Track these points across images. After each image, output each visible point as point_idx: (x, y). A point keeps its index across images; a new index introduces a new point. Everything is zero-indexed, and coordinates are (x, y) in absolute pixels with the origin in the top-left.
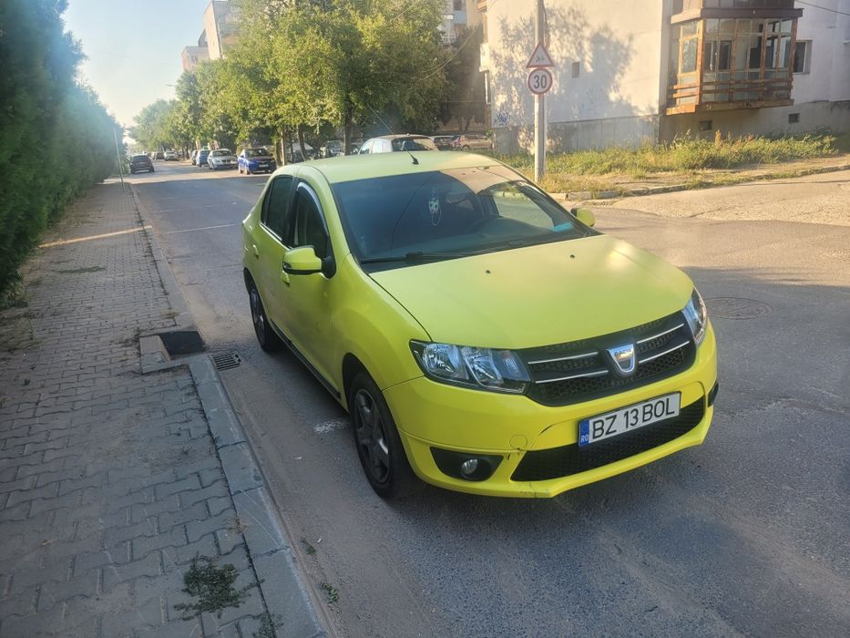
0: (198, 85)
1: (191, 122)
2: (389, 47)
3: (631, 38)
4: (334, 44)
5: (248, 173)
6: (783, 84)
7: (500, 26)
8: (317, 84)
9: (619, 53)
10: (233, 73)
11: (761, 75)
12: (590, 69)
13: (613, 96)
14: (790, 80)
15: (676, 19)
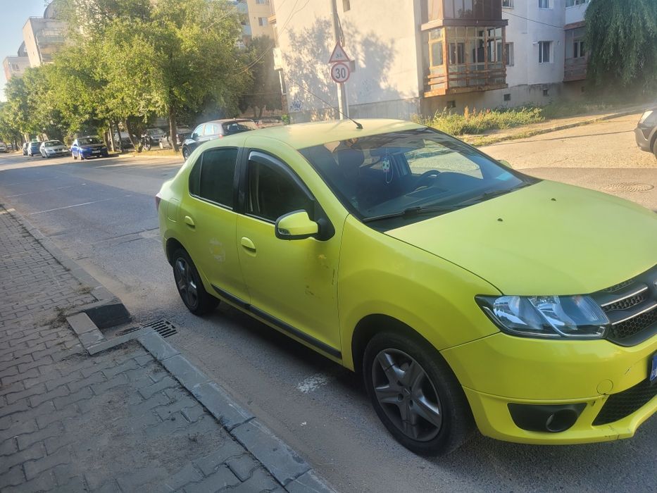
0: (25, 87)
1: (21, 119)
2: (204, 51)
3: (393, 42)
4: (157, 49)
5: (82, 159)
6: (500, 73)
7: (288, 35)
8: (145, 82)
9: (384, 53)
10: (63, 75)
11: (486, 67)
12: (363, 65)
13: (383, 85)
14: (504, 71)
15: (424, 27)
